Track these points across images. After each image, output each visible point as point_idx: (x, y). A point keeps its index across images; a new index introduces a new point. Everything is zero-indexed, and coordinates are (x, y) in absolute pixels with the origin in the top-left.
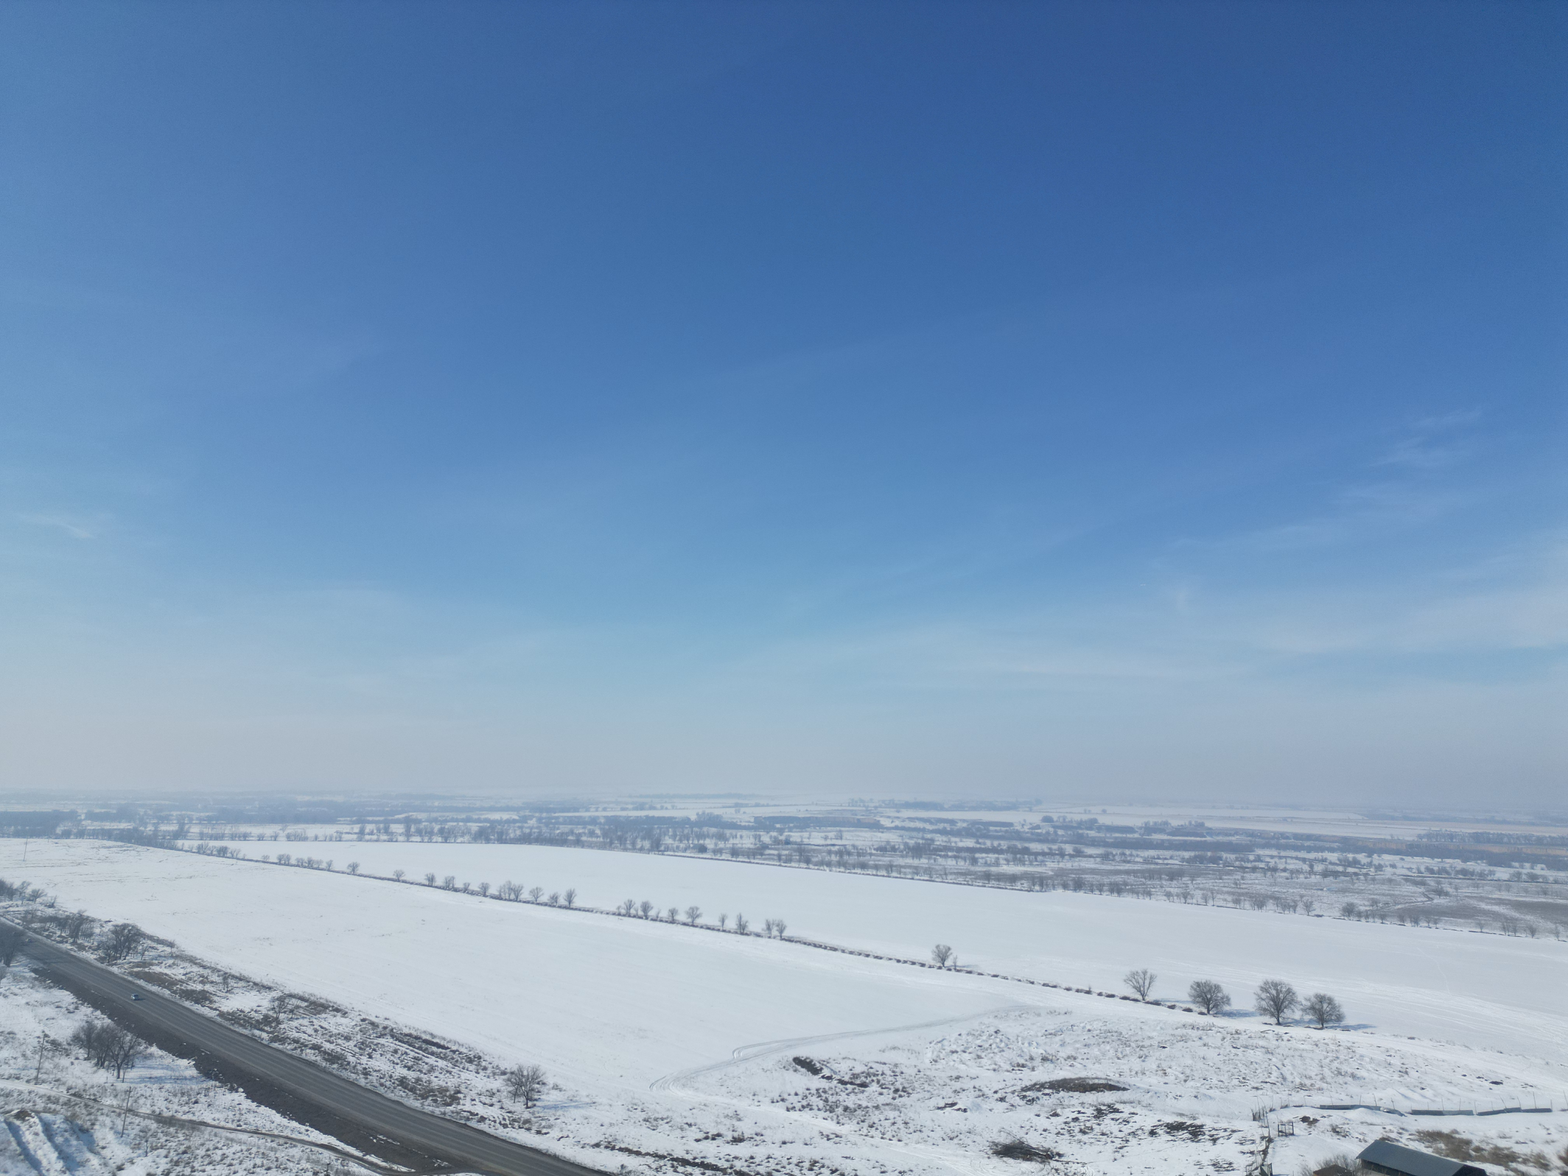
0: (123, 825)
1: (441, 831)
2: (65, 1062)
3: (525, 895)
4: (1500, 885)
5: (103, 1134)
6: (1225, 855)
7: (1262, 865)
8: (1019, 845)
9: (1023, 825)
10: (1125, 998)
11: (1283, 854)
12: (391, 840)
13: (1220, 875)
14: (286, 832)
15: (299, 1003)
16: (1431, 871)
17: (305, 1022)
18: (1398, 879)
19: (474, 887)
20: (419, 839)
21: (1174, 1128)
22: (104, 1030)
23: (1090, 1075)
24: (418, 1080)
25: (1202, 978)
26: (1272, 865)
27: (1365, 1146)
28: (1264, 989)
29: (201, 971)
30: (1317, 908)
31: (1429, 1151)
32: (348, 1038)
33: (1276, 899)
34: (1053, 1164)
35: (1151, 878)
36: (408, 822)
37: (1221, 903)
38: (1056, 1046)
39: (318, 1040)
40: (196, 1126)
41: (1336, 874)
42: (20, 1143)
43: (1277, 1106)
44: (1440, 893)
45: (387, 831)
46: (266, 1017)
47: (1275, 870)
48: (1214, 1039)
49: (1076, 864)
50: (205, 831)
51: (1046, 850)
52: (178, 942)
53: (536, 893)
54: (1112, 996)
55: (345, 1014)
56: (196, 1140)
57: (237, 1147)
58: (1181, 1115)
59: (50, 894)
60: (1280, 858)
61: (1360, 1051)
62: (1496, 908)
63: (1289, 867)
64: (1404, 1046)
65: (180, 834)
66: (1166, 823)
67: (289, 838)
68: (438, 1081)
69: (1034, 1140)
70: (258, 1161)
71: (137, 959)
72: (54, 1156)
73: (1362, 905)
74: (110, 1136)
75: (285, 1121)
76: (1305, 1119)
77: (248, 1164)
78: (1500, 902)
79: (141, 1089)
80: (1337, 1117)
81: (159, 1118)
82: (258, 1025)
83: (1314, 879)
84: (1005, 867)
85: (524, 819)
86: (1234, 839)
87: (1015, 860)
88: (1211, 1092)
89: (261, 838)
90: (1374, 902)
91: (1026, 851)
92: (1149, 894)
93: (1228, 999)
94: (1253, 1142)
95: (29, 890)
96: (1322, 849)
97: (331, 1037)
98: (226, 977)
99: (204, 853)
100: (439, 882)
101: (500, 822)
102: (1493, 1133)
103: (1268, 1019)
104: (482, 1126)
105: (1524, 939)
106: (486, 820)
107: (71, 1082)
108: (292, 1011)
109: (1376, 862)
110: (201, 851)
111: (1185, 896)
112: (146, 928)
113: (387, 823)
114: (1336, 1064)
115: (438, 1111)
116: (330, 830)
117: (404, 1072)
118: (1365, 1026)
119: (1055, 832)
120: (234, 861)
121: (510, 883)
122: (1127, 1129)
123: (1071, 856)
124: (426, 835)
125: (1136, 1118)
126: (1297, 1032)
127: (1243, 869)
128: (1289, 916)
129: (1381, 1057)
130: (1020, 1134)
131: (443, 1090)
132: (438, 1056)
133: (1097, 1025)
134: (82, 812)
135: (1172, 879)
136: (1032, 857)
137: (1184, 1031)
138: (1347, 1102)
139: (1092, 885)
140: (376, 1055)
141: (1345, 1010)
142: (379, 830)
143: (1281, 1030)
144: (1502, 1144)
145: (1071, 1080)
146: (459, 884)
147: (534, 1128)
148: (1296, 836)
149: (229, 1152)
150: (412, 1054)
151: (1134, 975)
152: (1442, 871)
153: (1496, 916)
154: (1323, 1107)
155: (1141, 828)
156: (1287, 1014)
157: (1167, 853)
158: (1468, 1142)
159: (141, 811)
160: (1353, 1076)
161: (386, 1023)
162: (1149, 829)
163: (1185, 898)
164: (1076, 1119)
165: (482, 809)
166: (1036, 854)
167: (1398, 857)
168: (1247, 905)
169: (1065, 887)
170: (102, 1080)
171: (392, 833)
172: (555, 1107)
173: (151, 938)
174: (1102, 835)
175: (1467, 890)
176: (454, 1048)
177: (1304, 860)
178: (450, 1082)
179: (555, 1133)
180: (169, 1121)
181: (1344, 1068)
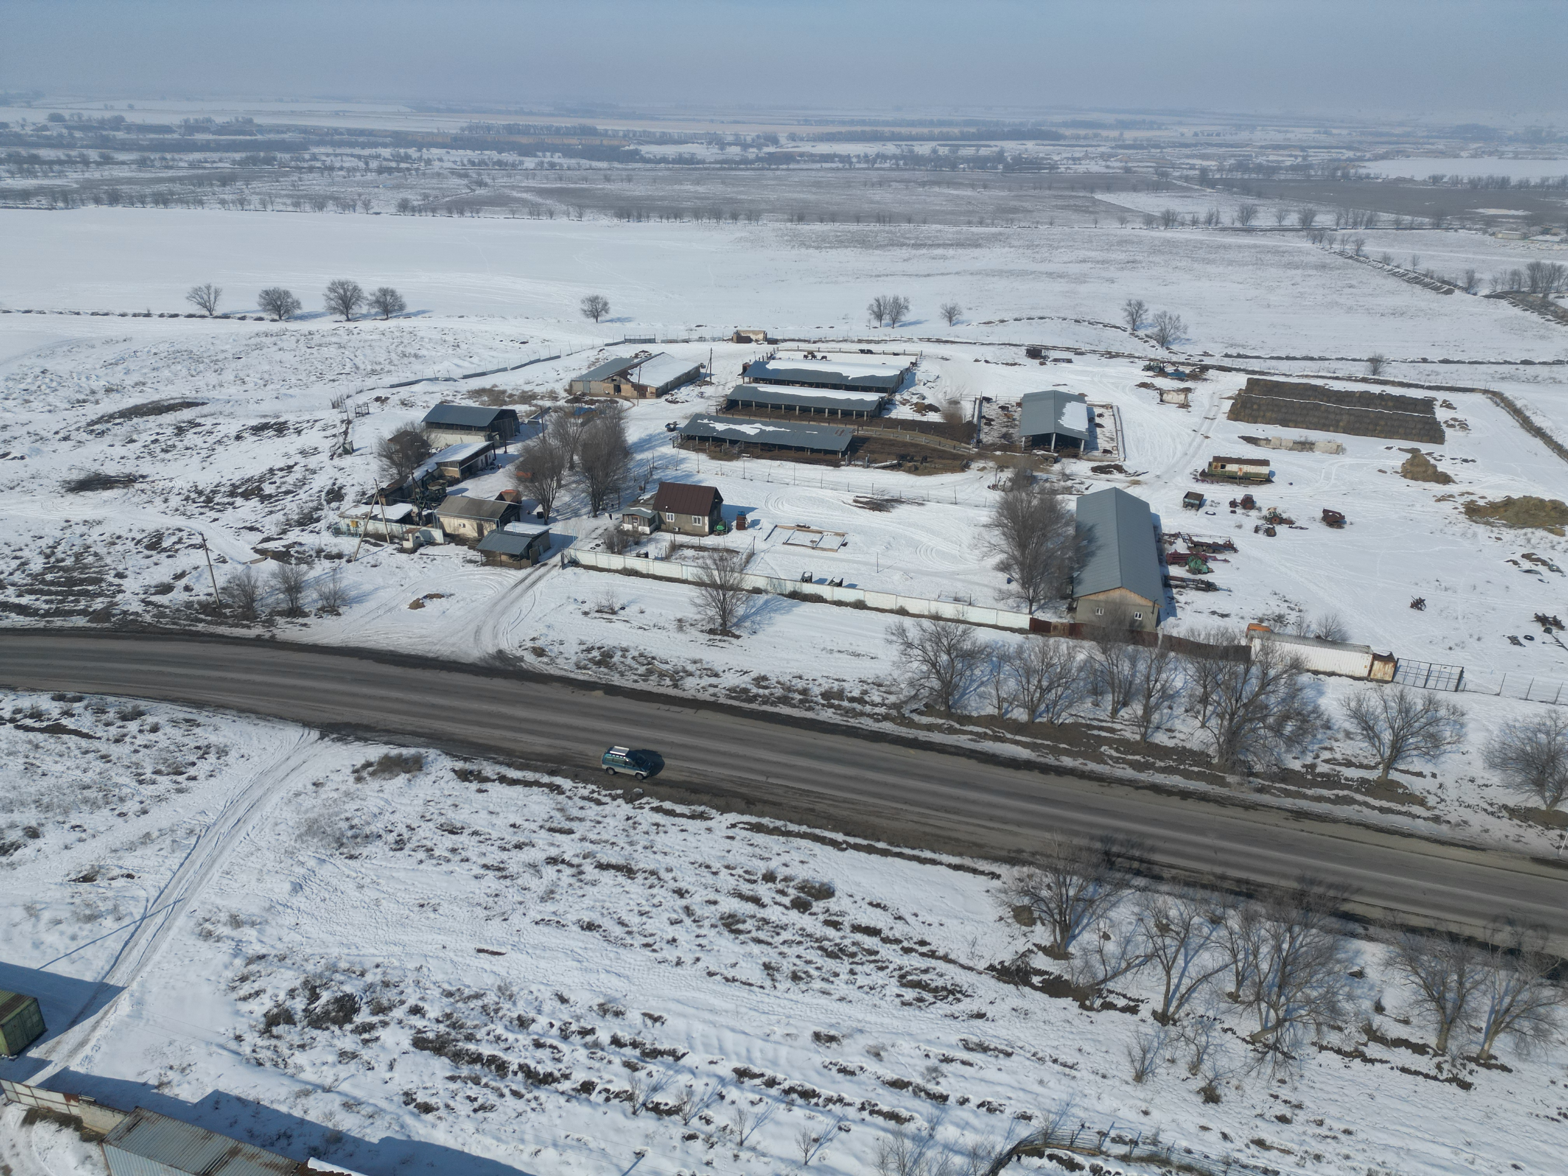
4: (529, 174)
6: (279, 155)
7: (318, 164)
8: (24, 152)
9: (23, 126)
10: (190, 316)
11: (338, 151)
13: (276, 177)
16: (472, 163)
18: (445, 172)
21: (258, 430)
23: (163, 397)
25: (270, 285)
26: (328, 163)
27: (428, 410)
28: (332, 290)
30: (375, 206)
31: (476, 405)
33: (336, 199)
34: (138, 486)
35: (200, 185)
37: (281, 207)
38: (121, 376)
41: (390, 170)
43: (352, 392)
44: (481, 184)
47: (331, 169)
48: (288, 343)
49: (106, 173)
51: (63, 157)
54: (176, 316)
58: (265, 416)
60: (336, 155)
61: (420, 334)
62: (524, 195)
63: (346, 165)
64: (455, 324)
66: (209, 120)
69: (111, 469)
73: (415, 200)
76: (378, 399)
78: (528, 189)
80: (404, 392)
83: (370, 176)
84: (9, 181)
86: (287, 136)
87: (21, 171)
88: (291, 391)
90: (426, 197)
91: (35, 159)
92: (201, 203)
93: (298, 303)
94: (335, 426)
96: (375, 145)
102: (521, 382)
103: (338, 317)
105: (545, 221)
109: (425, 157)
111: (242, 202)
114: (401, 348)
118: (424, 312)
119: (71, 135)
122: (211, 439)
123: (98, 164)
125: (219, 428)
126: (365, 325)
127: (299, 169)
128: (349, 215)
129: (437, 336)
130: (95, 467)
133: (163, 347)
135: (224, 184)
136: (46, 167)
137: (258, 340)
138: (412, 378)
139: (131, 197)
141: (405, 300)
143: (351, 325)
144: (527, 388)
145: (144, 405)
148: (351, 132)
151: (197, 291)
152: (482, 163)
153: (524, 202)
154: (392, 386)
155: (180, 127)
156: (356, 310)
157: (216, 156)
158: (504, 392)
160: (416, 356)
162: (191, 128)
163: (242, 204)
164: (155, 441)
166: (51, 163)
167: (444, 151)
168: (308, 207)
169: (97, 201)
174: (133, 136)
175: (502, 181)
177: (359, 157)
181: (409, 350)
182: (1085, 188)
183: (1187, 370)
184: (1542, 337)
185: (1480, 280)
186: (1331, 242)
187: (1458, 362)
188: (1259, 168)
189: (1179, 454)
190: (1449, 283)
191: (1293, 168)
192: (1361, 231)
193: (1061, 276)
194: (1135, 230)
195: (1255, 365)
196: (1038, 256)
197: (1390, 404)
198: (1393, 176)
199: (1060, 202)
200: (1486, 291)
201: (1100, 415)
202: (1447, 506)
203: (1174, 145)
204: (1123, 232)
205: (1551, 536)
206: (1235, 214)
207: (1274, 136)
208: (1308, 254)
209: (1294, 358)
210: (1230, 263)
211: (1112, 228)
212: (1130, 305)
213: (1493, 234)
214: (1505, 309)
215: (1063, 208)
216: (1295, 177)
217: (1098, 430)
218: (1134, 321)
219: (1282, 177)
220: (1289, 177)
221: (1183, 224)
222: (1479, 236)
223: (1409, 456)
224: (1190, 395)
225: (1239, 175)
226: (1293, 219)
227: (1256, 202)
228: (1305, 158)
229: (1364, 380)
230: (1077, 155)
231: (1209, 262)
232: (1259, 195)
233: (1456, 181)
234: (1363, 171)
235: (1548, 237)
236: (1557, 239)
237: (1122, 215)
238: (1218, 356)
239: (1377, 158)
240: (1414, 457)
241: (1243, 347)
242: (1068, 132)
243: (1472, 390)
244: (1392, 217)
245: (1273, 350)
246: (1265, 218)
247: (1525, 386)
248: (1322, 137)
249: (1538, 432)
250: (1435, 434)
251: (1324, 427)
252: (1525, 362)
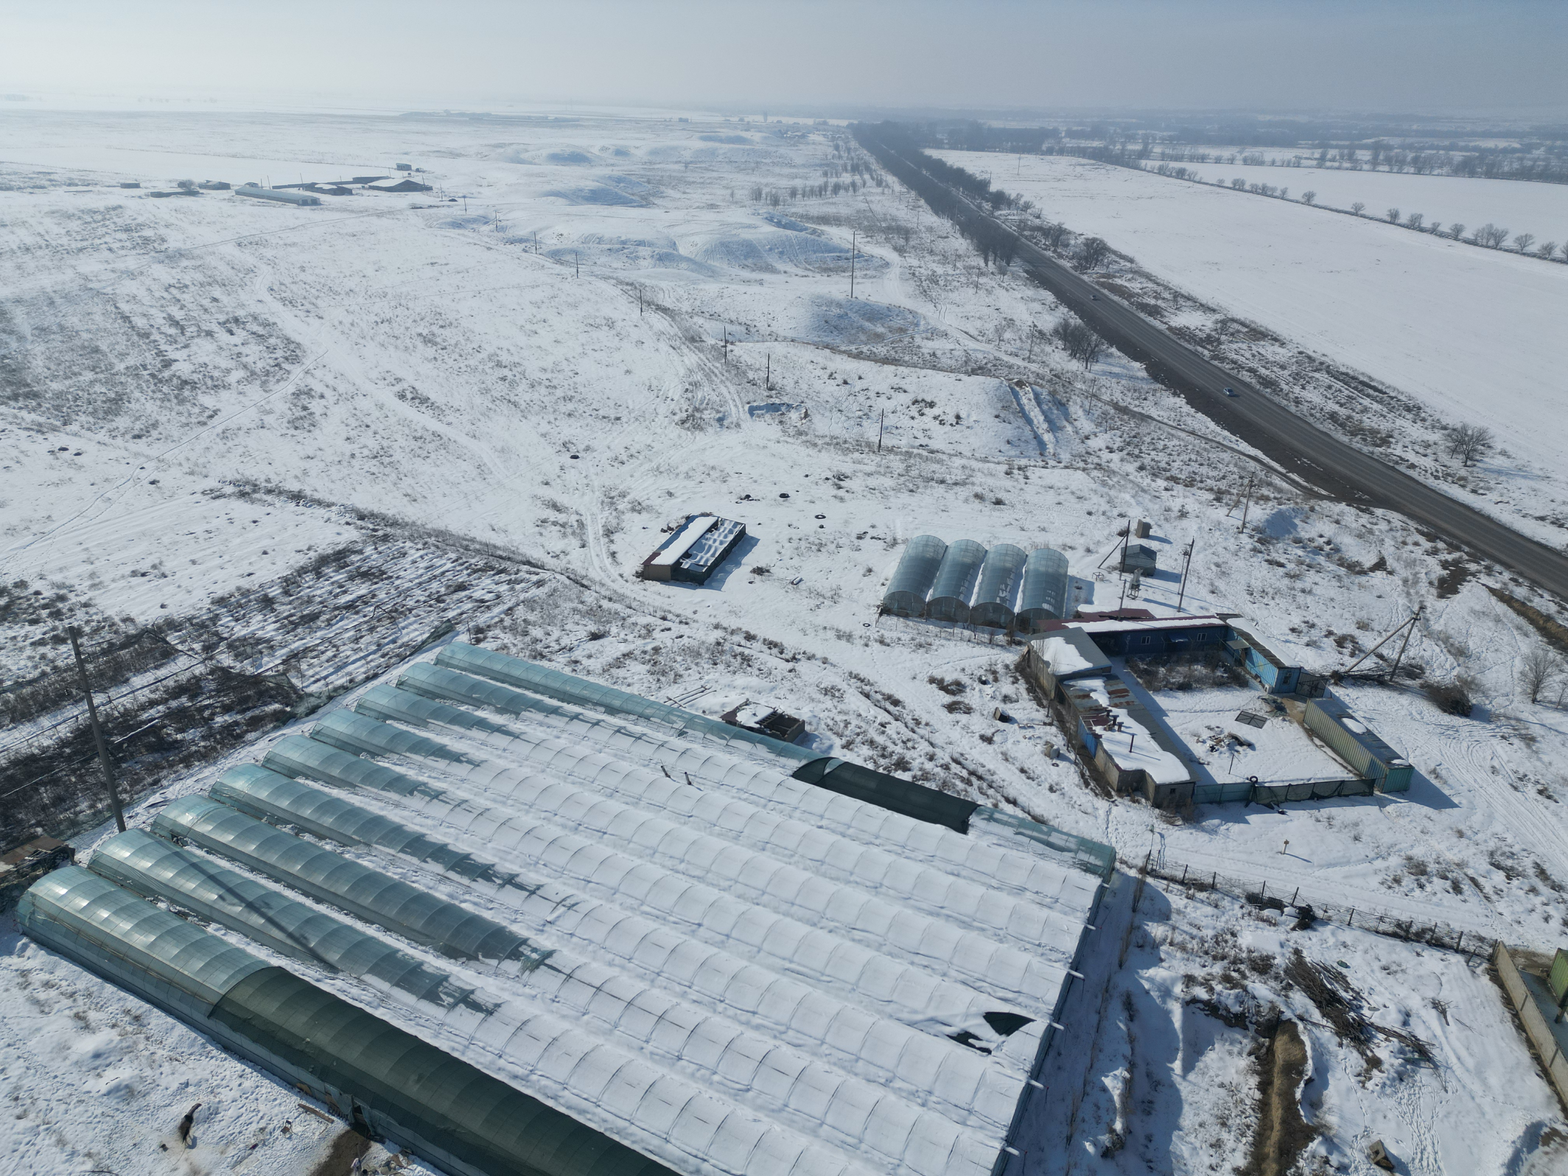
0: (1096, 144)
1: (1415, 161)
2: (1048, 349)
3: (1509, 242)
5: (1075, 410)
12: (1353, 169)
14: (1246, 154)
15: (1240, 328)
17: (1244, 346)
19: (1445, 228)
20: (1387, 168)
22: (1076, 328)
24: (1349, 417)
29: (1155, 287)
32: (1283, 367)
36: (1376, 148)
39: (1254, 365)
40: (1145, 418)
42: (1019, 404)
45: (1351, 158)
46: (1209, 336)
50: (1167, 151)
52: (1138, 258)
53: (1523, 241)
55: (1283, 345)
56: (1144, 429)
57: (1175, 442)
59: (1038, 205)
65: (1144, 154)
67: (1246, 162)
68: (1369, 422)
70: (1193, 457)
71: (1103, 271)
72: (1042, 418)
74: (1080, 412)
75: (1218, 429)
77: (1185, 457)
79: (1103, 380)
81: (1116, 406)
82: (1201, 342)
85: (1528, 148)
89: (1218, 160)
95: (1022, 202)
97: (1267, 364)
98: (1177, 295)
99: (1164, 174)
100: (1404, 219)
101: (1492, 151)
104: (1411, 473)
106: (1475, 149)
107: (1053, 365)
108: (1232, 334)
110: (1162, 171)
112: (1112, 244)
113: (1352, 148)
115: (1366, 449)
116: (1289, 154)
117: (1336, 408)
120: (1191, 184)
121: (1491, 226)
124: (1396, 164)
131: (1374, 432)
132: (1374, 399)
134: (1063, 129)
140: (1309, 387)
142: (1342, 157)
146: (1426, 223)
147: (1470, 487)
149: (1170, 444)
150: (1346, 392)
159: (1112, 129)
161: (1323, 359)
165: (1474, 134)
170: (1075, 368)
171: (1357, 161)
172: (1499, 472)
173: (1115, 253)
176: (1392, 394)
178: (1384, 426)
179: (1493, 496)
180: (1124, 410)
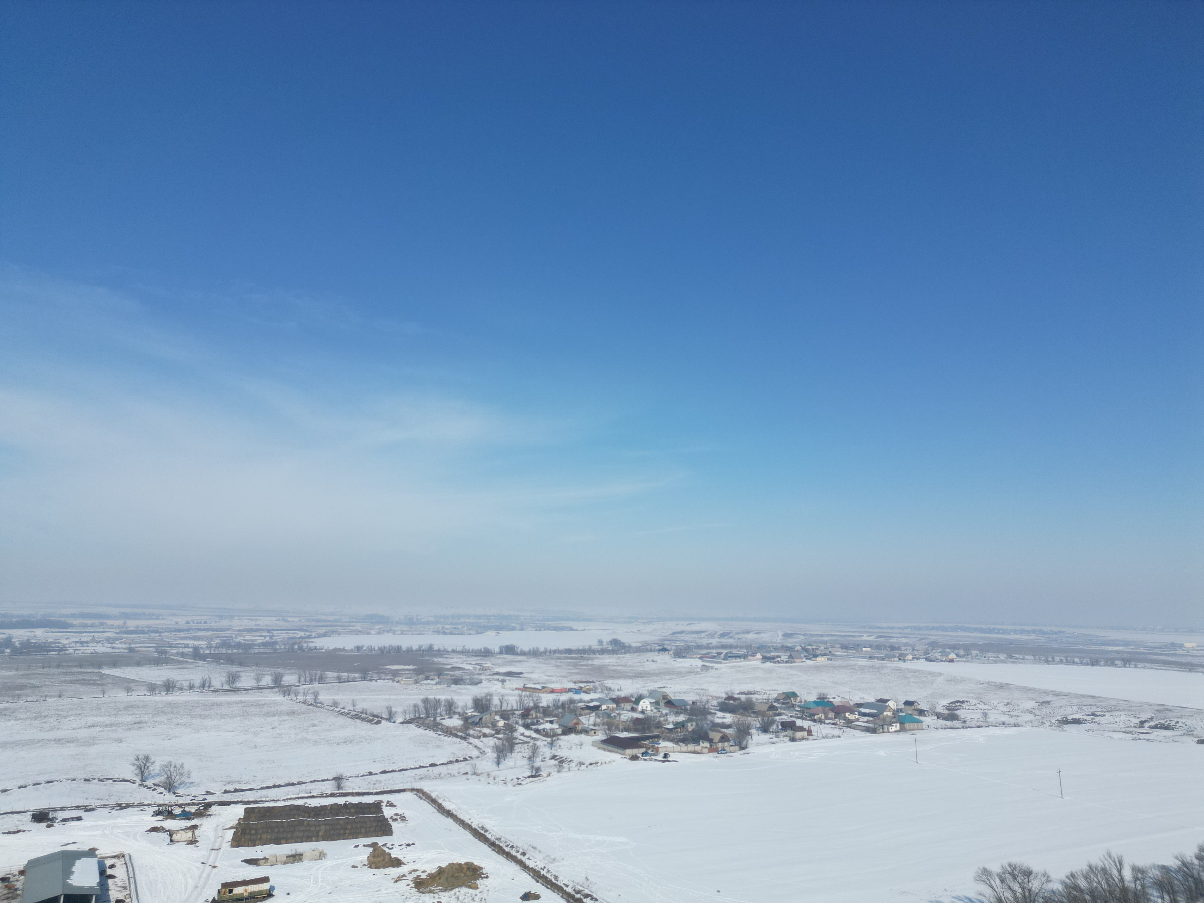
182: (92, 665)
183: (193, 809)
184: (438, 747)
185: (396, 712)
186: (296, 694)
187: (392, 771)
188: (239, 645)
189: (190, 888)
190: (377, 716)
191: (264, 644)
192: (316, 685)
193: (69, 741)
194: (140, 696)
195: (249, 796)
196: (44, 725)
197: (353, 810)
198: (332, 647)
199: (68, 678)
200: (400, 720)
201: (112, 866)
202: (402, 884)
203: (170, 631)
204: (130, 699)
205: (471, 891)
206: (223, 679)
207: (248, 623)
208: (281, 704)
209: (280, 786)
210: (223, 716)
211: (119, 696)
212: (138, 759)
213: (398, 682)
214: (414, 730)
215: (73, 682)
216: (265, 650)
217: (110, 882)
218: (142, 773)
219: (257, 651)
220: (261, 651)
221: (181, 689)
222: (390, 683)
223: (371, 849)
224: (197, 832)
225: (224, 651)
226: (267, 680)
227: (239, 669)
228: (271, 637)
229: (332, 795)
230: (84, 639)
231: (205, 717)
232: (241, 664)
233: (371, 649)
234: (312, 645)
235: (429, 681)
236: (434, 682)
237: (128, 685)
238: (218, 793)
239: (319, 636)
240: (374, 850)
241: (239, 782)
242: (76, 622)
243: (403, 791)
244: (335, 674)
245: (263, 782)
246: (246, 680)
247: (435, 782)
248: (282, 623)
249: (449, 814)
250: (384, 828)
251: (308, 839)
252: (432, 765)
